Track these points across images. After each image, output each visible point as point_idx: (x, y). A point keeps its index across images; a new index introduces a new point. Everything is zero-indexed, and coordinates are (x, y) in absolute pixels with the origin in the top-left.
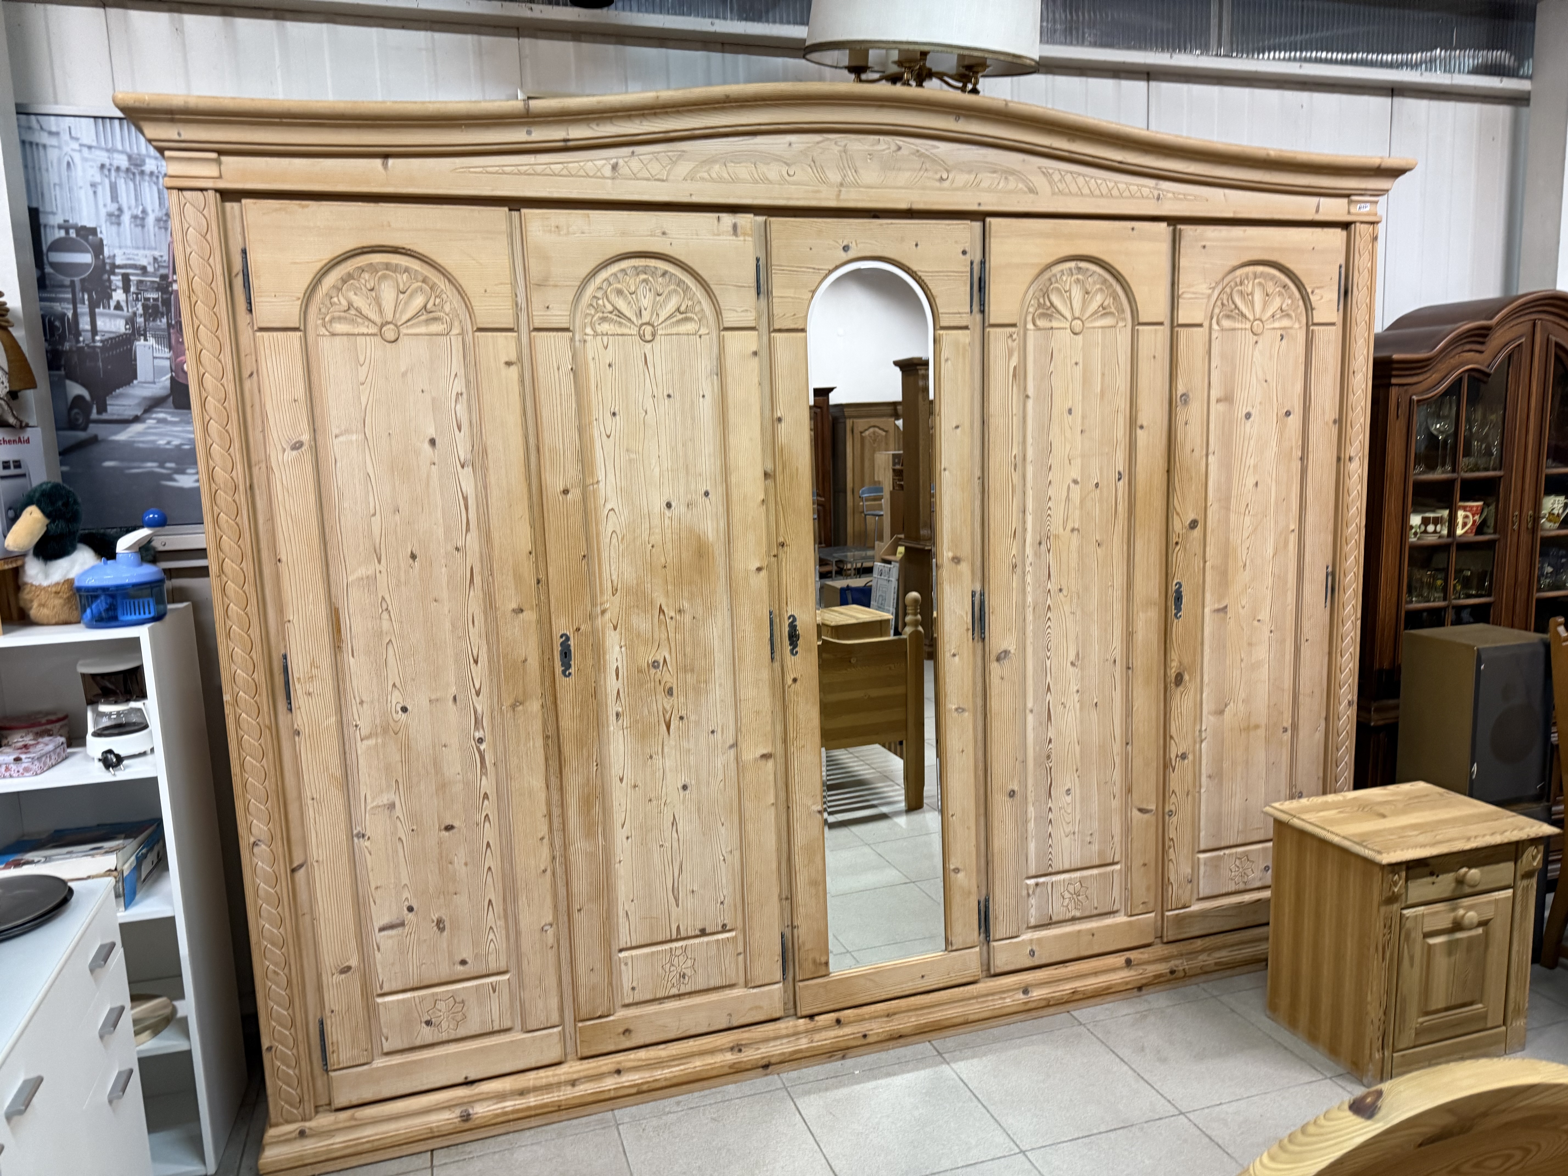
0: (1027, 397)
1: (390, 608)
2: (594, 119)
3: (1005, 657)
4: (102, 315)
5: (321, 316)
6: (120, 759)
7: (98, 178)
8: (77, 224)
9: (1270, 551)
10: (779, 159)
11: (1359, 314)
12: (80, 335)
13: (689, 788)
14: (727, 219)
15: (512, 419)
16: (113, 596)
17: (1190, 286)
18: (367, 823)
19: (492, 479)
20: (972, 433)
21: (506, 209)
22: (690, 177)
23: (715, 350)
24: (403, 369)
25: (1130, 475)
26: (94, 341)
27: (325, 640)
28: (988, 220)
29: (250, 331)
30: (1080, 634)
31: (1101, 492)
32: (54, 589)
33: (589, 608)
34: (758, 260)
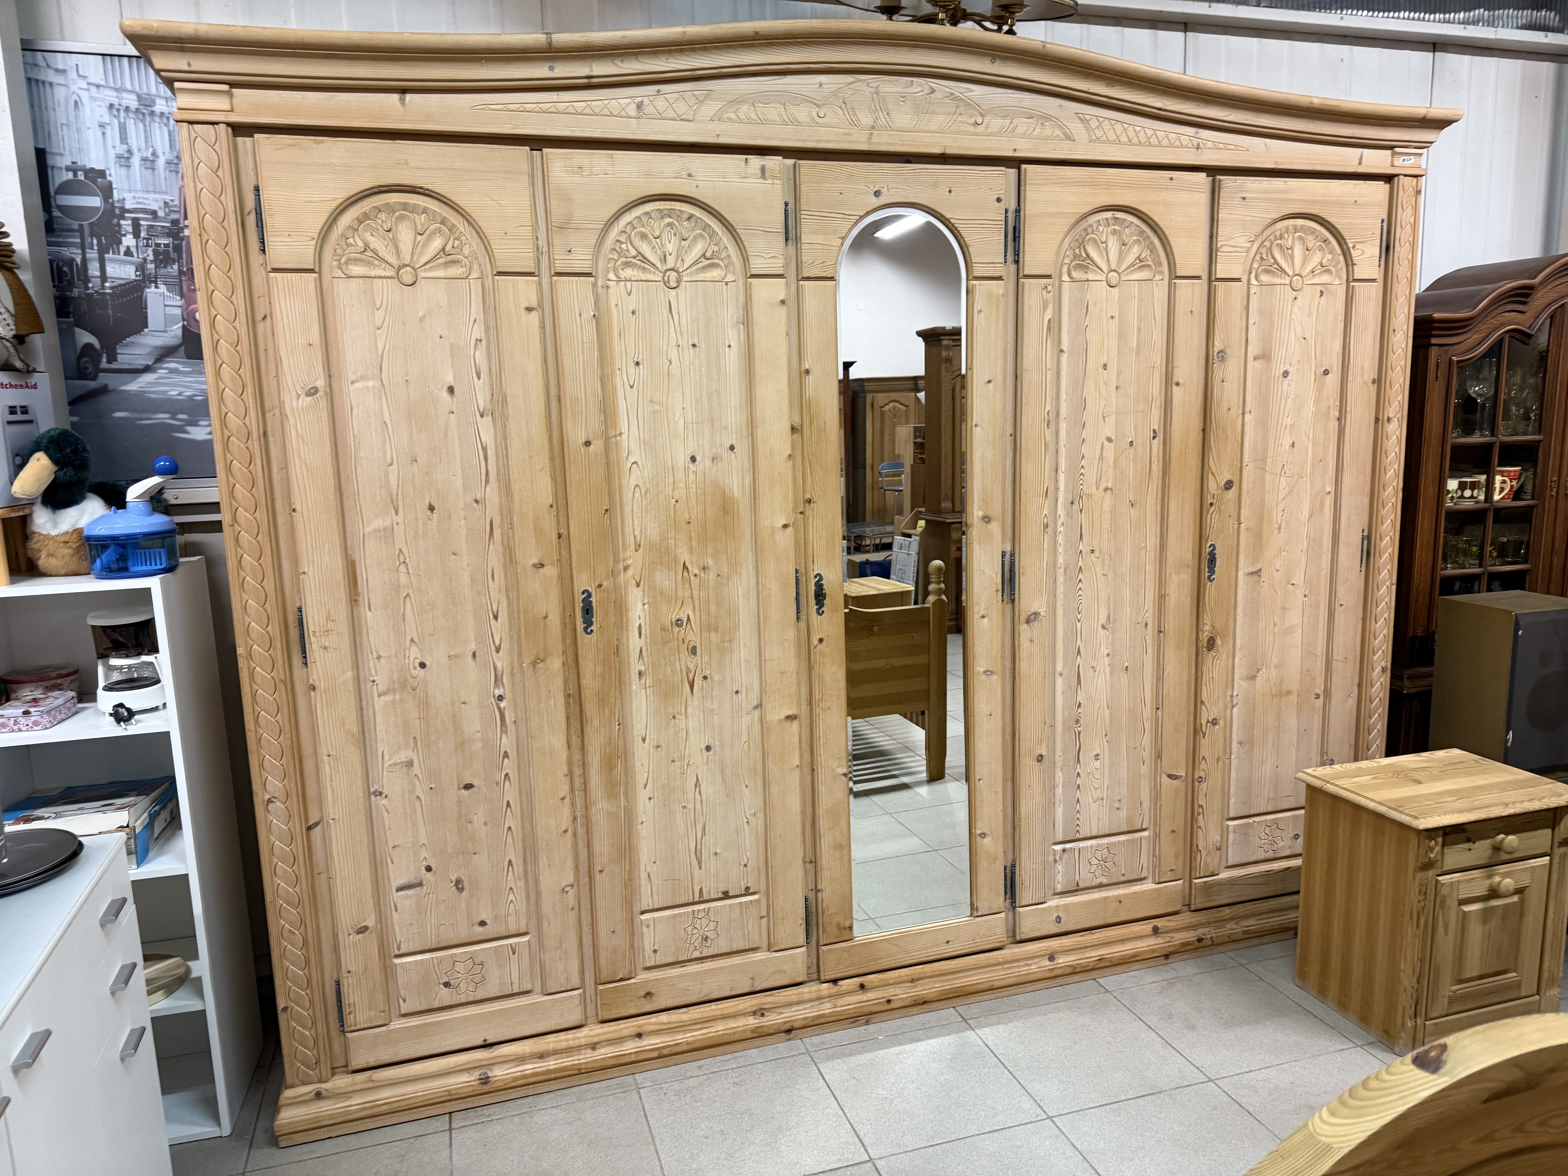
0: (1062, 351)
1: (407, 561)
2: (620, 55)
3: (1035, 619)
4: (113, 261)
5: (337, 258)
6: (131, 714)
7: (106, 119)
8: (85, 166)
9: (1306, 514)
10: (808, 100)
11: (1401, 270)
12: (89, 281)
13: (713, 750)
14: (756, 161)
15: (533, 367)
16: (123, 546)
17: (1230, 239)
18: (385, 781)
19: (512, 428)
20: (1005, 388)
21: (528, 148)
22: (717, 118)
23: (742, 299)
24: (421, 314)
25: (1164, 433)
26: (103, 287)
27: (342, 594)
28: (1024, 166)
29: (264, 273)
30: (1111, 596)
31: (1135, 451)
32: (63, 539)
33: (611, 564)
34: (786, 204)
